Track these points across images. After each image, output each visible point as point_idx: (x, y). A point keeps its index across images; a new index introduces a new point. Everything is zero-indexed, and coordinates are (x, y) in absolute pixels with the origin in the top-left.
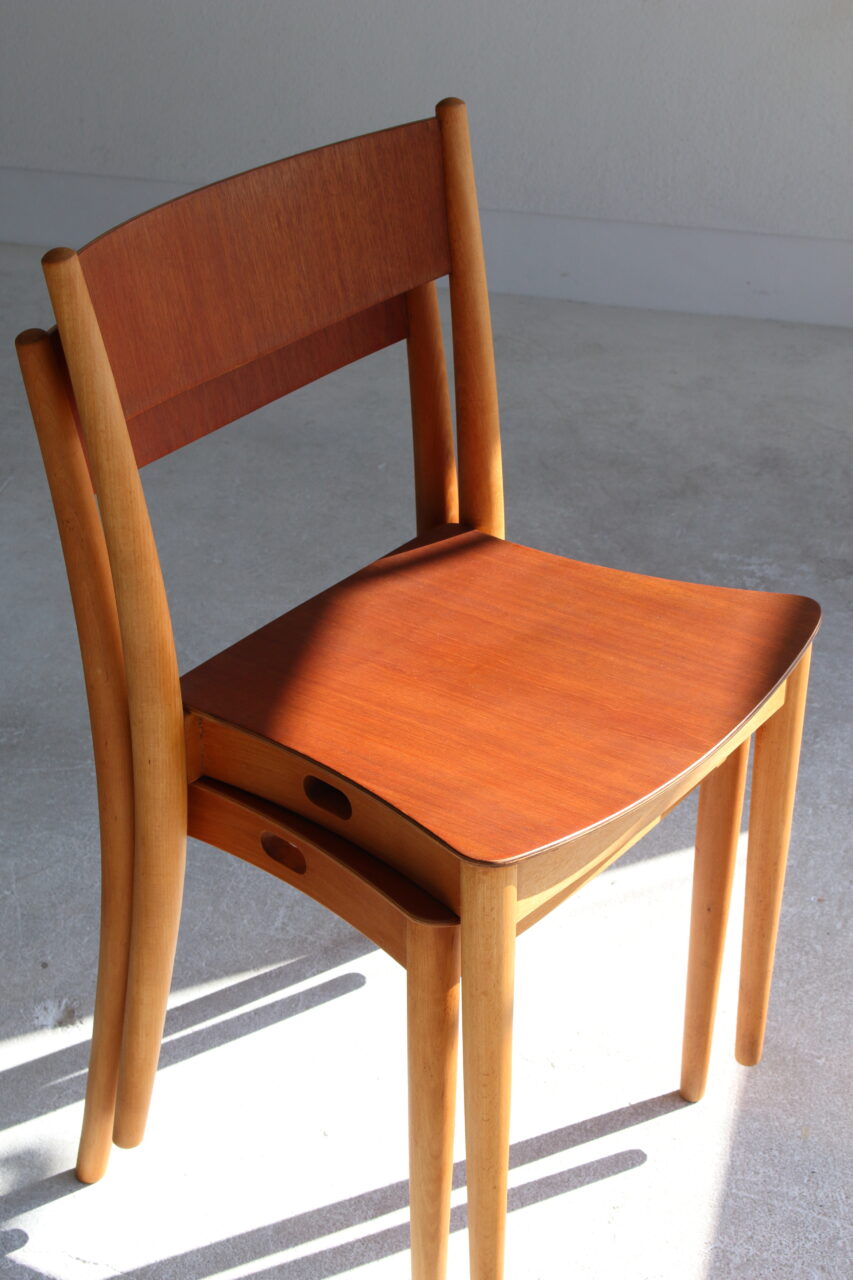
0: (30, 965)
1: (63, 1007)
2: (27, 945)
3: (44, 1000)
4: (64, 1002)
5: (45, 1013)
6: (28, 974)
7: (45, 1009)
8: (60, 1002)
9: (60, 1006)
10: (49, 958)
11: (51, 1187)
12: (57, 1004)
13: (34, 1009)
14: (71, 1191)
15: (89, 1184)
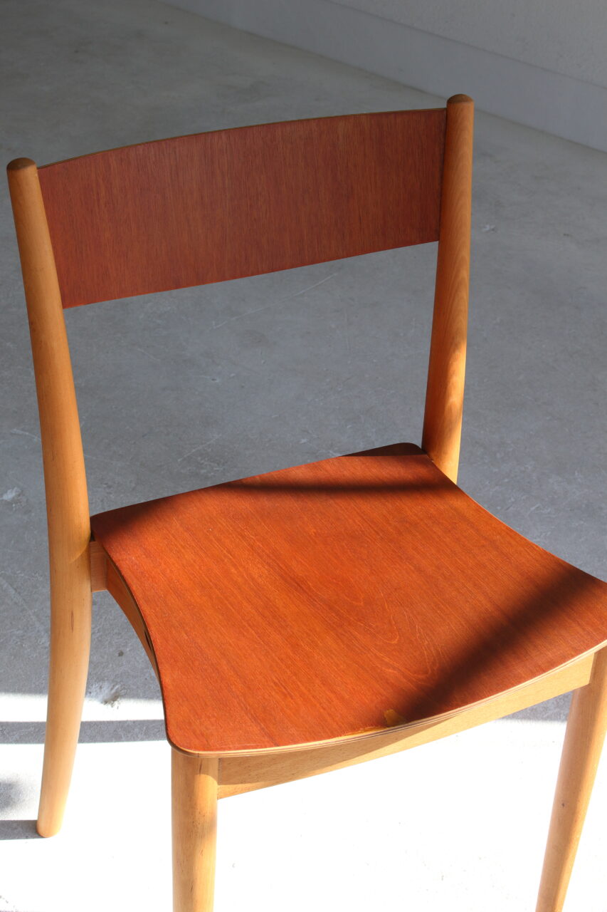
0: (111, 650)
1: (113, 691)
2: (119, 634)
3: (103, 680)
4: (117, 687)
5: (98, 691)
6: (106, 657)
7: (101, 688)
8: (114, 686)
9: (112, 689)
10: (128, 649)
11: (16, 828)
12: (110, 688)
13: (92, 685)
14: (27, 838)
15: (42, 837)
